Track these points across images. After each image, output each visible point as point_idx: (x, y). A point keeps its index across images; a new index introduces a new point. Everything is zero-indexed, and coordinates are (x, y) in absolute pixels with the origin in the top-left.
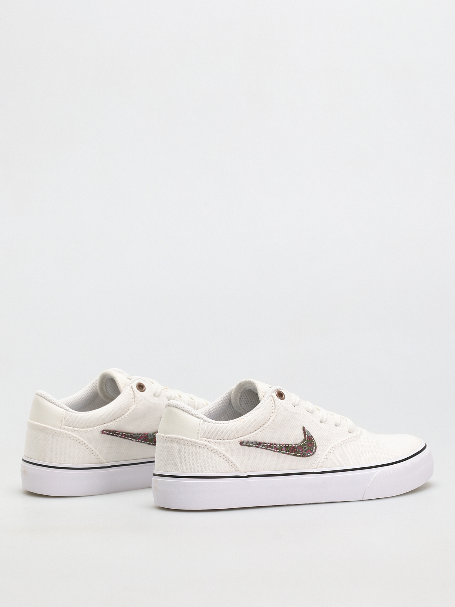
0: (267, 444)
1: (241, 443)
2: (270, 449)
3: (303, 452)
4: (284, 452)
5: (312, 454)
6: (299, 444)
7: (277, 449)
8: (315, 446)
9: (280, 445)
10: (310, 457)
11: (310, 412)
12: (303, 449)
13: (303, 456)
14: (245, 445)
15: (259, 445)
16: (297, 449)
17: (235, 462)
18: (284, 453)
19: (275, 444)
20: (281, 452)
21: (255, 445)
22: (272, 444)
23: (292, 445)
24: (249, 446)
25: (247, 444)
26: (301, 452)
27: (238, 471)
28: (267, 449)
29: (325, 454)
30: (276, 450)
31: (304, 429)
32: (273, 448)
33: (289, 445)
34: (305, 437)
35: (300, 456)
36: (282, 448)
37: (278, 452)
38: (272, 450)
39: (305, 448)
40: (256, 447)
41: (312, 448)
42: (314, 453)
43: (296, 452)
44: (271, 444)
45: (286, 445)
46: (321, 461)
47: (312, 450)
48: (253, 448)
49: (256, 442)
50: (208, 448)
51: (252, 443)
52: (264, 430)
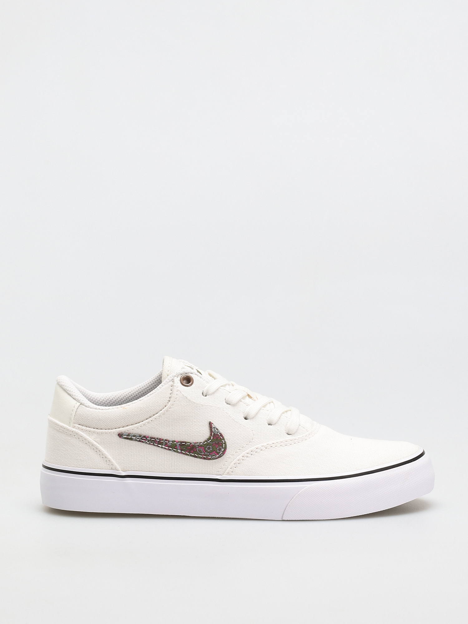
0: (155, 440)
1: (120, 435)
2: (159, 445)
3: (206, 453)
4: (178, 450)
5: (219, 457)
6: (201, 443)
7: (169, 447)
8: (224, 447)
9: (173, 442)
10: (215, 460)
11: (232, 405)
12: (207, 449)
13: (204, 459)
14: (125, 438)
15: (143, 439)
16: (197, 449)
17: (110, 457)
18: (178, 452)
19: (166, 440)
20: (174, 451)
21: (138, 439)
22: (163, 440)
23: (191, 443)
24: (131, 439)
25: (129, 437)
26: (203, 453)
27: (114, 469)
28: (154, 445)
29: (237, 458)
30: (167, 448)
31: (210, 424)
32: (163, 445)
33: (186, 443)
34: (211, 435)
35: (201, 458)
36: (176, 445)
37: (170, 450)
38: (162, 447)
39: (209, 448)
40: (139, 441)
41: (220, 450)
42: (221, 456)
43: (195, 452)
44: (160, 439)
45: (181, 442)
46: (230, 467)
47: (218, 451)
48: (137, 442)
49: (140, 436)
50: (80, 437)
51: (134, 436)
52: (152, 422)
